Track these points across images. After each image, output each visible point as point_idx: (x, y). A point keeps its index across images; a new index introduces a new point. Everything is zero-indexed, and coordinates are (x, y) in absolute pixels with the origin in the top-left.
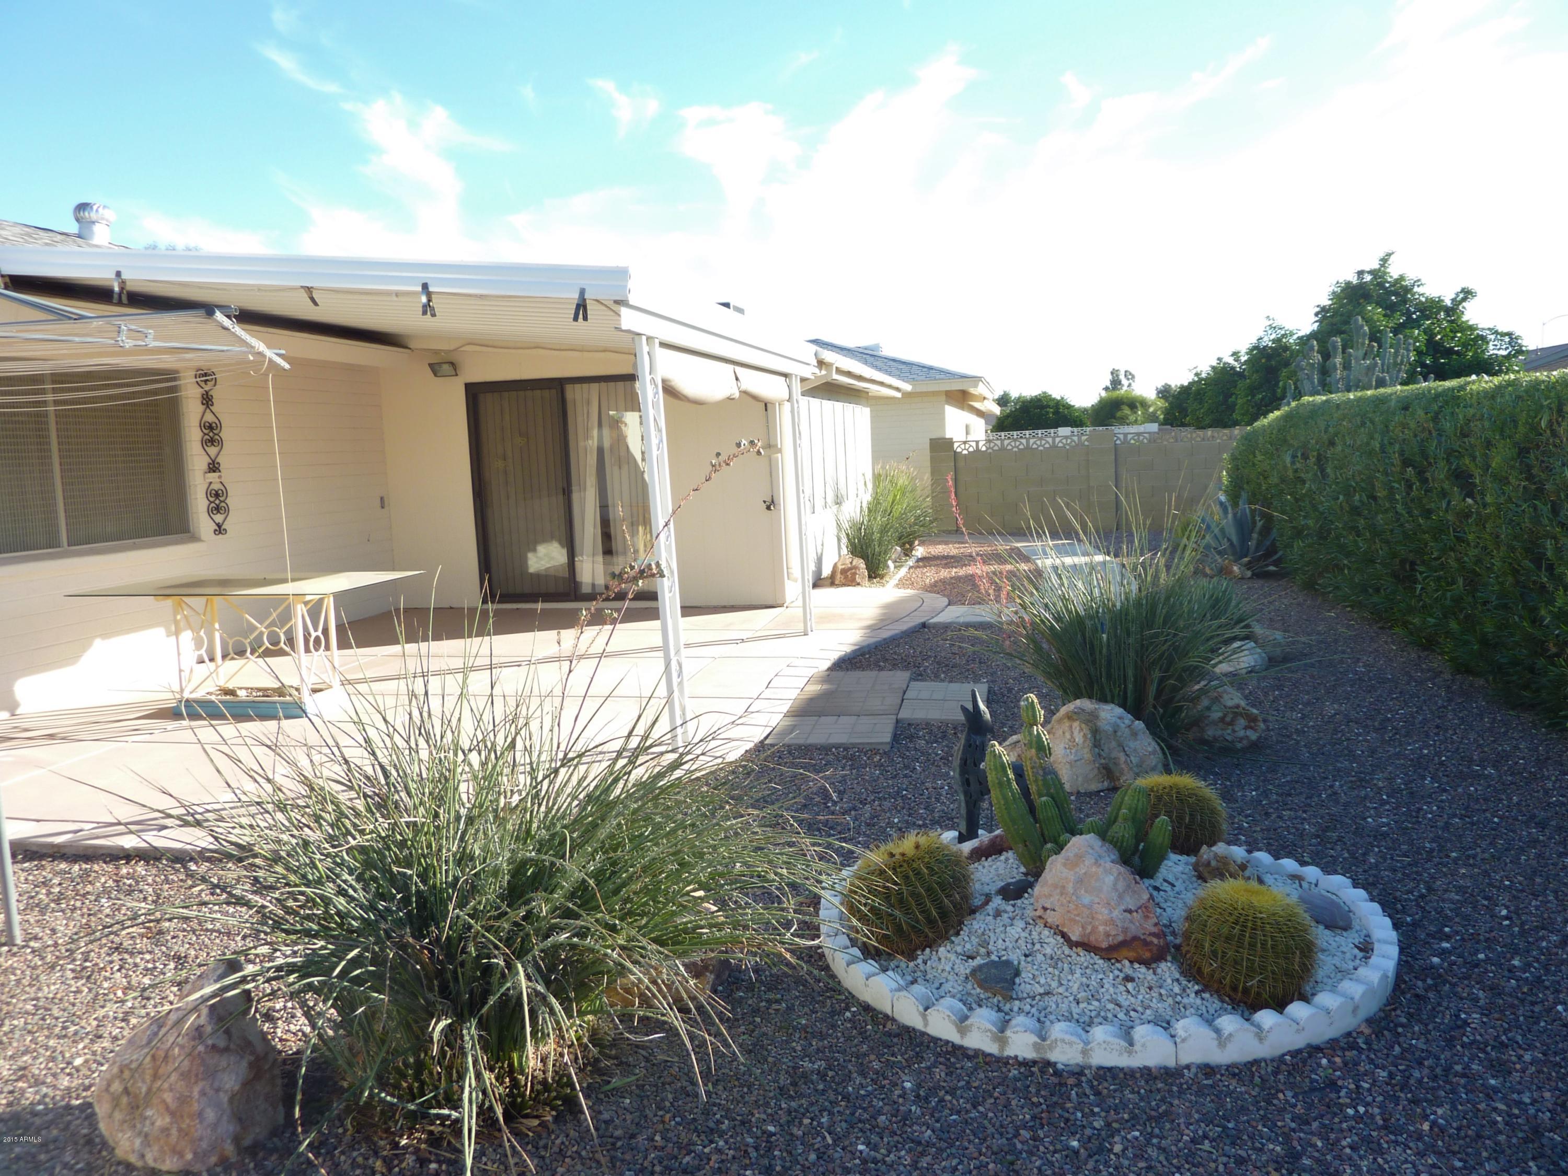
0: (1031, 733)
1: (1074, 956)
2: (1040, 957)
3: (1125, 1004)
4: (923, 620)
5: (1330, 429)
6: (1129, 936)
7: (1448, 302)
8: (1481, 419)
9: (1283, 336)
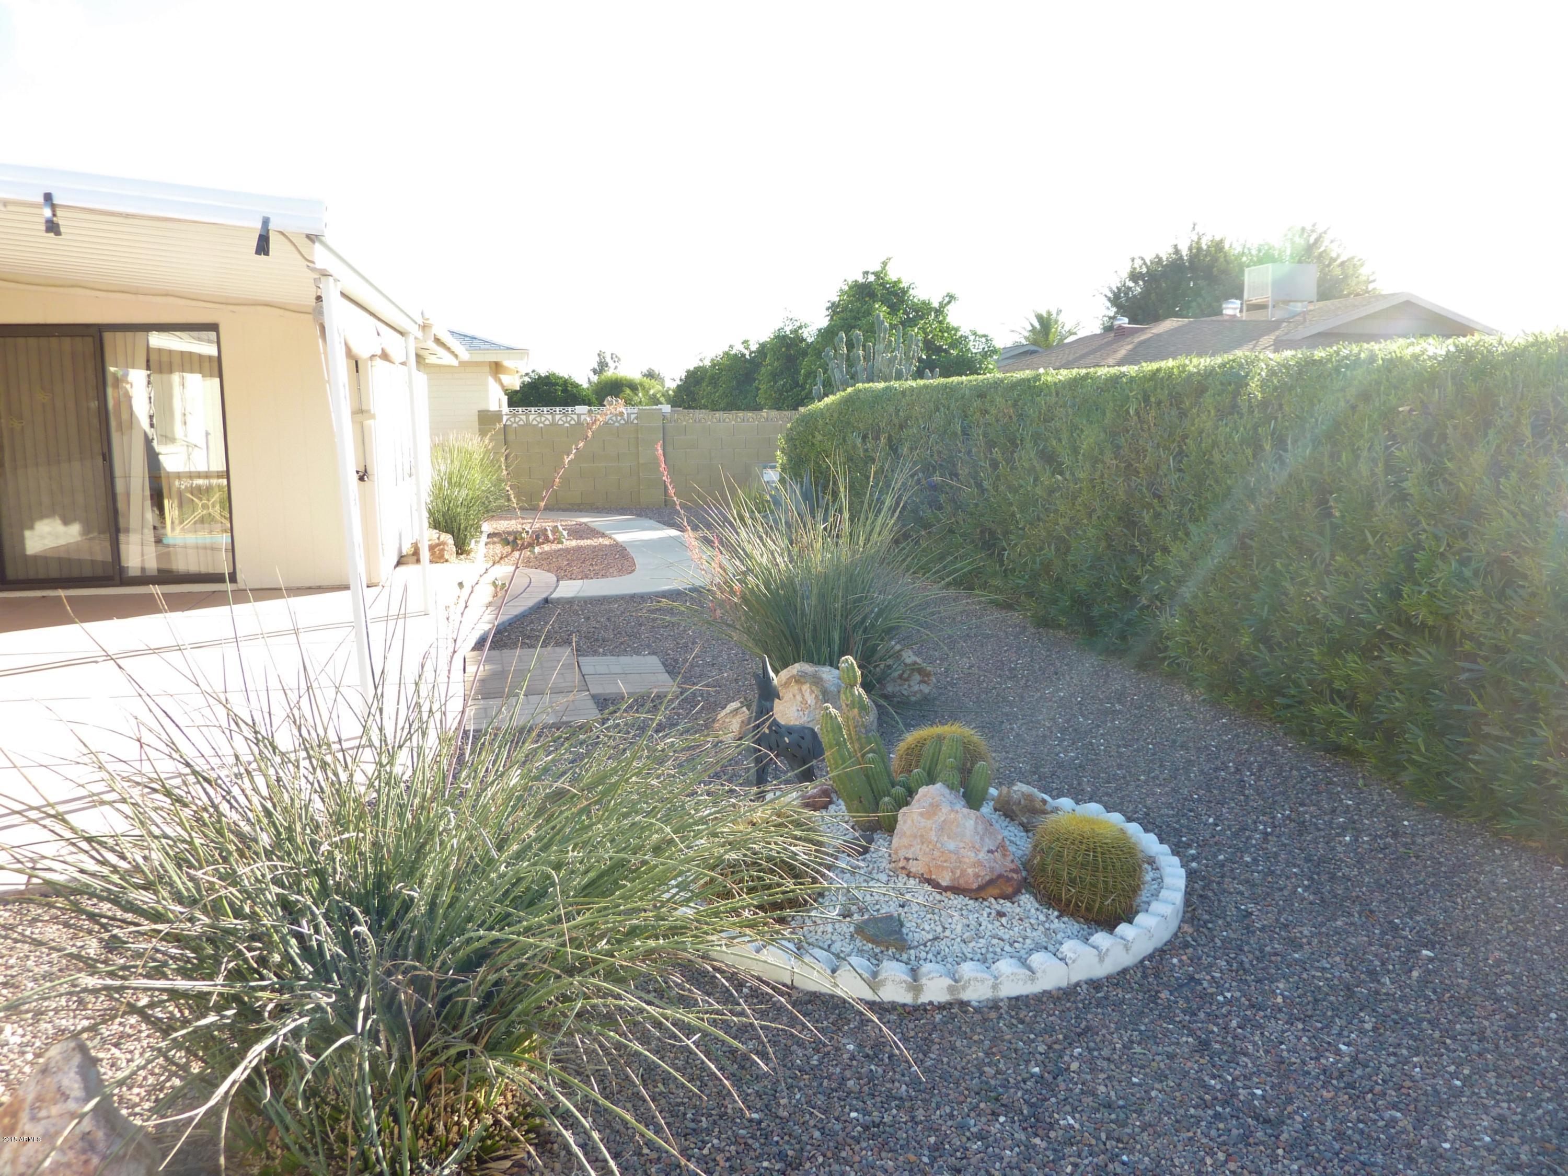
0: (853, 694)
1: (946, 900)
2: (915, 908)
3: (1006, 937)
4: (544, 595)
5: (901, 414)
6: (996, 874)
7: (936, 305)
8: (1064, 406)
9: (800, 327)
